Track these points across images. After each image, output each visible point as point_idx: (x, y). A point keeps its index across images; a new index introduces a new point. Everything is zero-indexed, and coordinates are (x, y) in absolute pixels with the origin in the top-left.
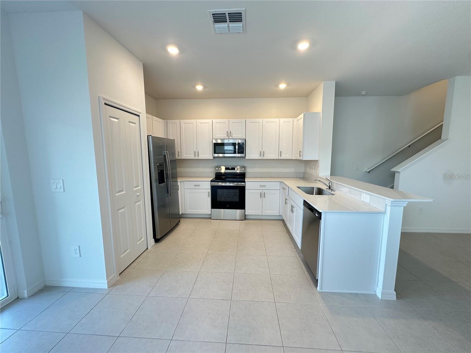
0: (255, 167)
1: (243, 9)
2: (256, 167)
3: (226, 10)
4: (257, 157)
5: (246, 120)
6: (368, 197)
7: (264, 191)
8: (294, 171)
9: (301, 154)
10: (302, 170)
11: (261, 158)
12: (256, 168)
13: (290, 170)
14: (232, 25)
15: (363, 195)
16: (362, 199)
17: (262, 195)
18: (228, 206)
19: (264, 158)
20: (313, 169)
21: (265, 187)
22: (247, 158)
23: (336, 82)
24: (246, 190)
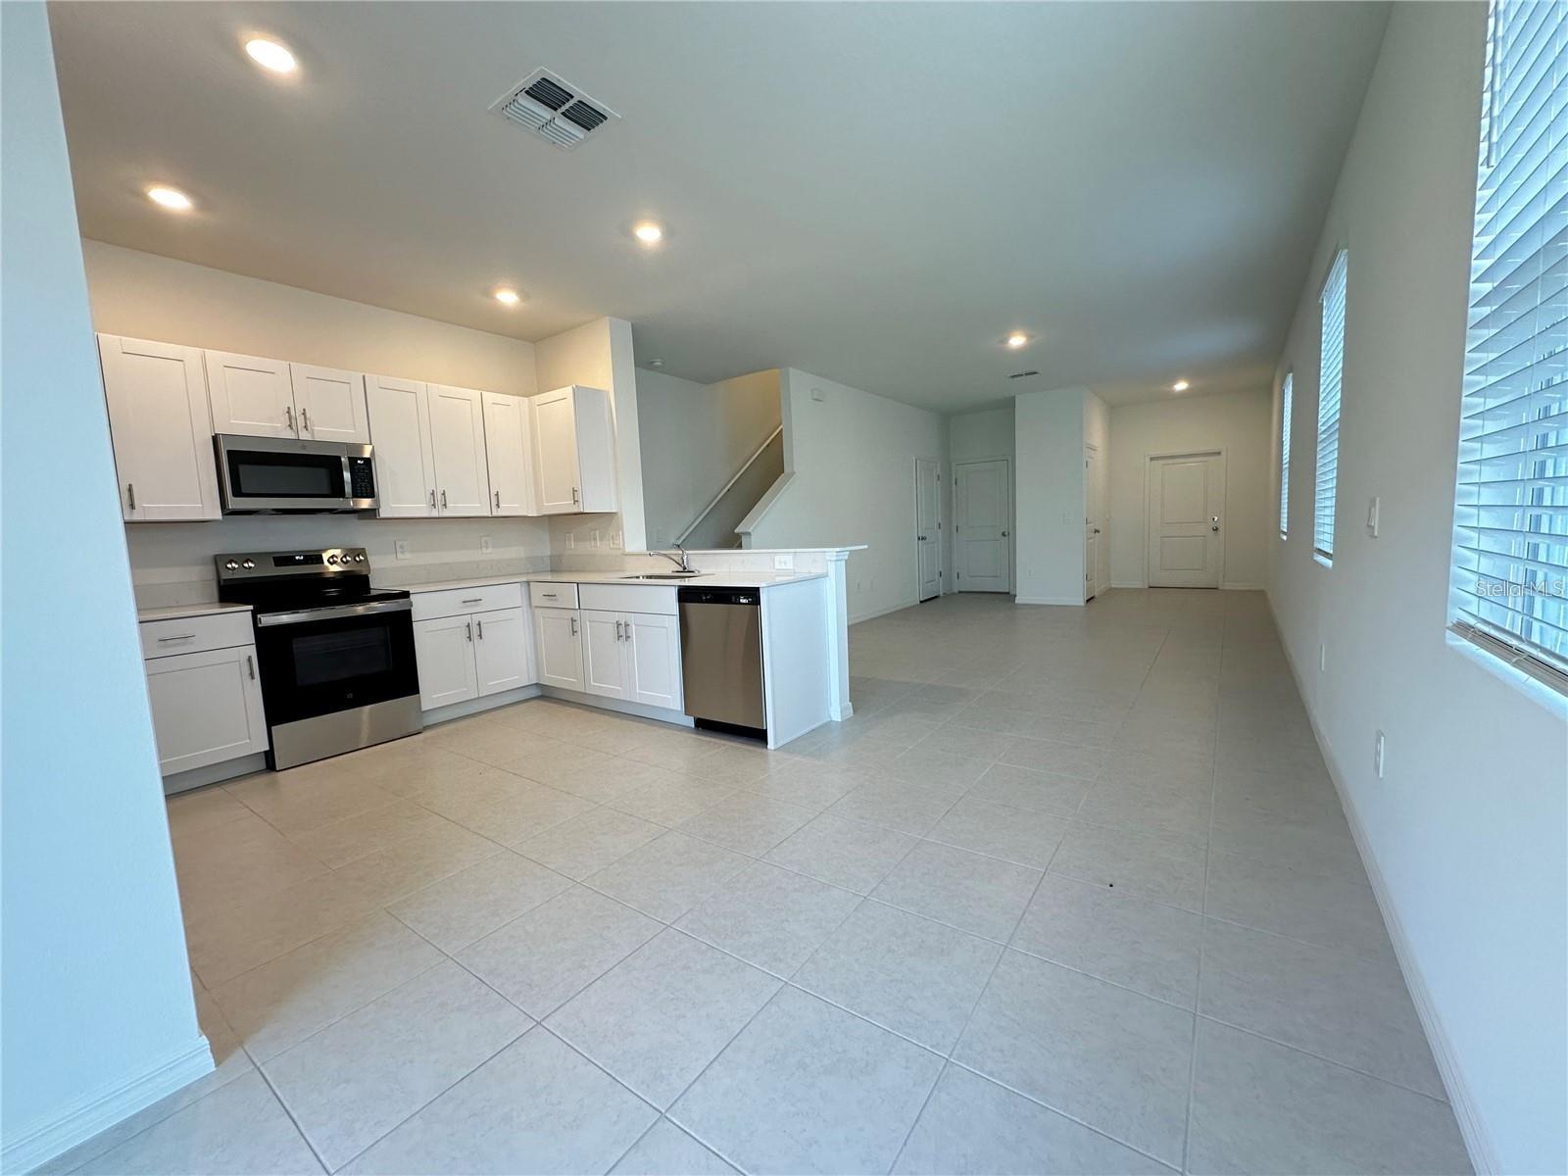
0: (399, 549)
1: (618, 115)
2: (402, 547)
3: (580, 92)
4: (422, 509)
5: (364, 377)
6: (789, 558)
7: (476, 618)
8: (523, 555)
9: (579, 497)
10: (546, 550)
11: (435, 514)
12: (402, 553)
13: (513, 551)
14: (562, 122)
15: (777, 558)
16: (777, 566)
17: (474, 632)
18: (350, 696)
19: (446, 513)
20: (595, 539)
21: (477, 605)
22: (383, 514)
23: (632, 325)
24: (415, 626)
